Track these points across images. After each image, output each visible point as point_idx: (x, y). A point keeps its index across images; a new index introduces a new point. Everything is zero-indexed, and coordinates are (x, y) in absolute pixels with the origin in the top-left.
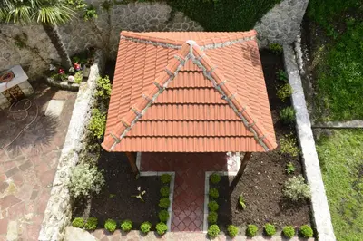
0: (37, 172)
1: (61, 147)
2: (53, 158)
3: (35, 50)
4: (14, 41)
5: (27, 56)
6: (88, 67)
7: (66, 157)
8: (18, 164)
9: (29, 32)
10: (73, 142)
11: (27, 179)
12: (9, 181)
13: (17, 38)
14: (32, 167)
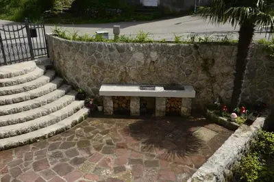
0: (160, 175)
1: (197, 167)
2: (183, 172)
3: (212, 80)
4: (202, 62)
5: (203, 81)
6: (256, 115)
7: (202, 176)
8: (145, 159)
9: (218, 60)
10: (216, 167)
11: (146, 175)
12: (128, 167)
13: (206, 61)
14: (158, 168)
